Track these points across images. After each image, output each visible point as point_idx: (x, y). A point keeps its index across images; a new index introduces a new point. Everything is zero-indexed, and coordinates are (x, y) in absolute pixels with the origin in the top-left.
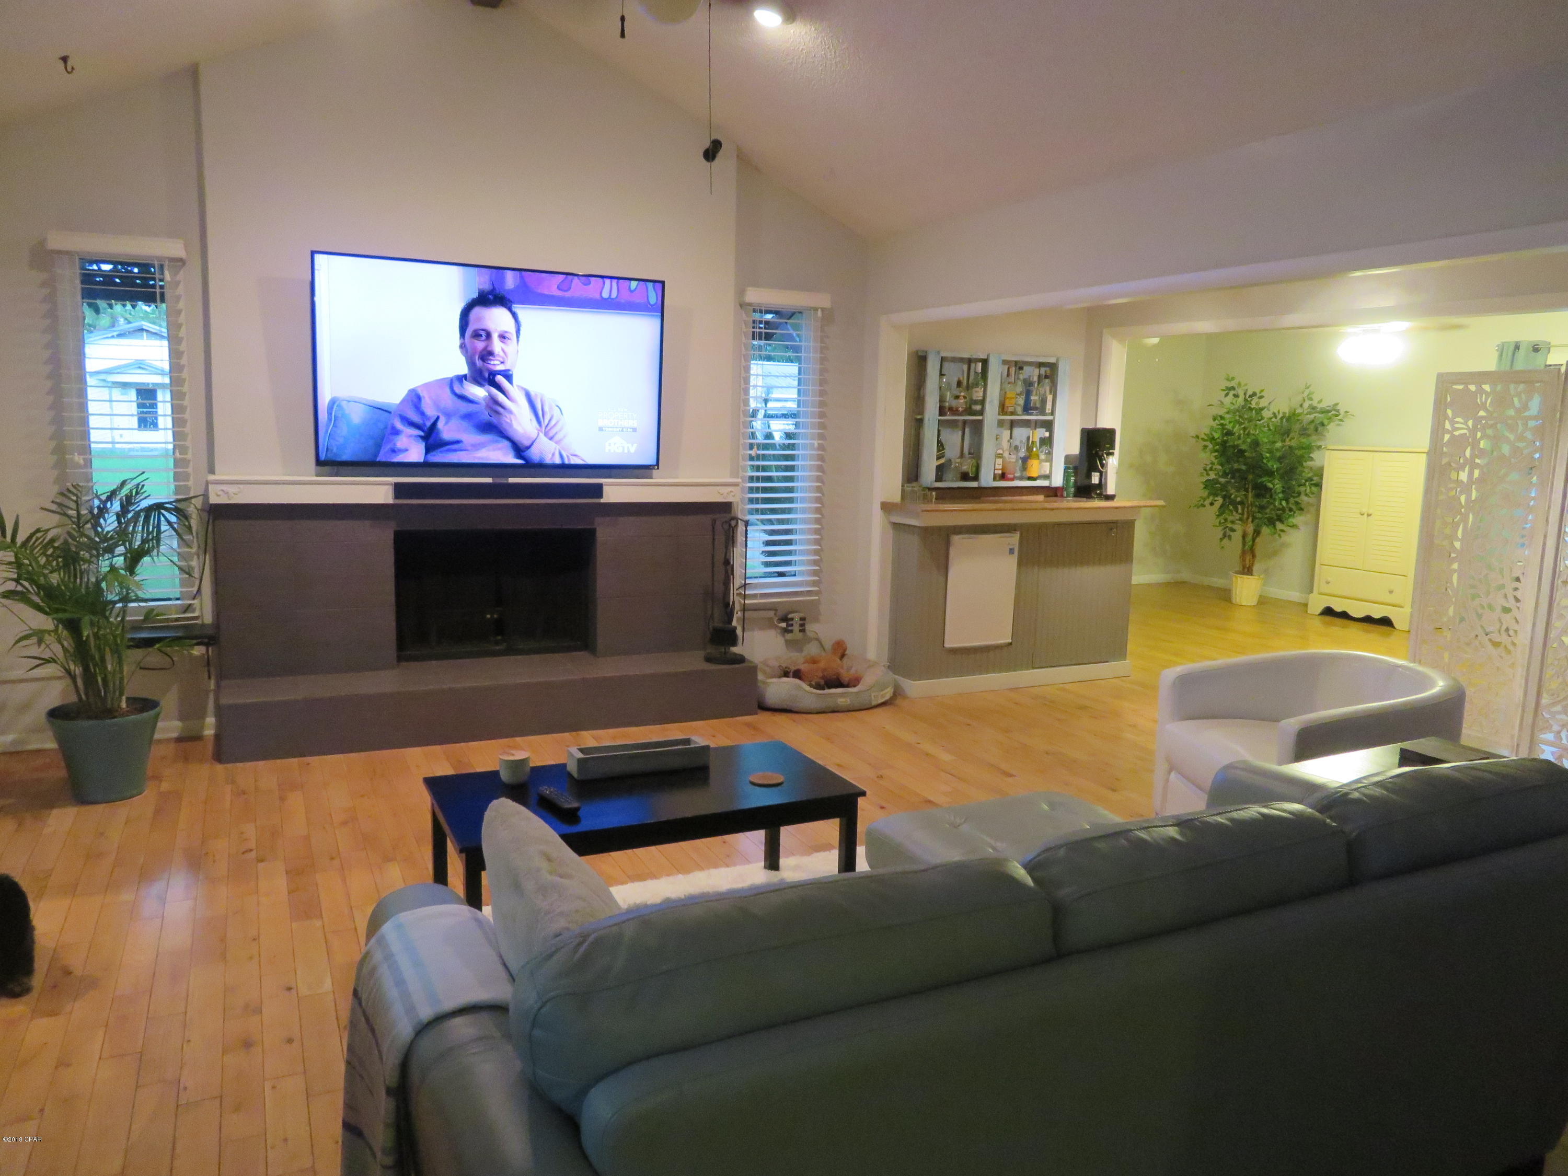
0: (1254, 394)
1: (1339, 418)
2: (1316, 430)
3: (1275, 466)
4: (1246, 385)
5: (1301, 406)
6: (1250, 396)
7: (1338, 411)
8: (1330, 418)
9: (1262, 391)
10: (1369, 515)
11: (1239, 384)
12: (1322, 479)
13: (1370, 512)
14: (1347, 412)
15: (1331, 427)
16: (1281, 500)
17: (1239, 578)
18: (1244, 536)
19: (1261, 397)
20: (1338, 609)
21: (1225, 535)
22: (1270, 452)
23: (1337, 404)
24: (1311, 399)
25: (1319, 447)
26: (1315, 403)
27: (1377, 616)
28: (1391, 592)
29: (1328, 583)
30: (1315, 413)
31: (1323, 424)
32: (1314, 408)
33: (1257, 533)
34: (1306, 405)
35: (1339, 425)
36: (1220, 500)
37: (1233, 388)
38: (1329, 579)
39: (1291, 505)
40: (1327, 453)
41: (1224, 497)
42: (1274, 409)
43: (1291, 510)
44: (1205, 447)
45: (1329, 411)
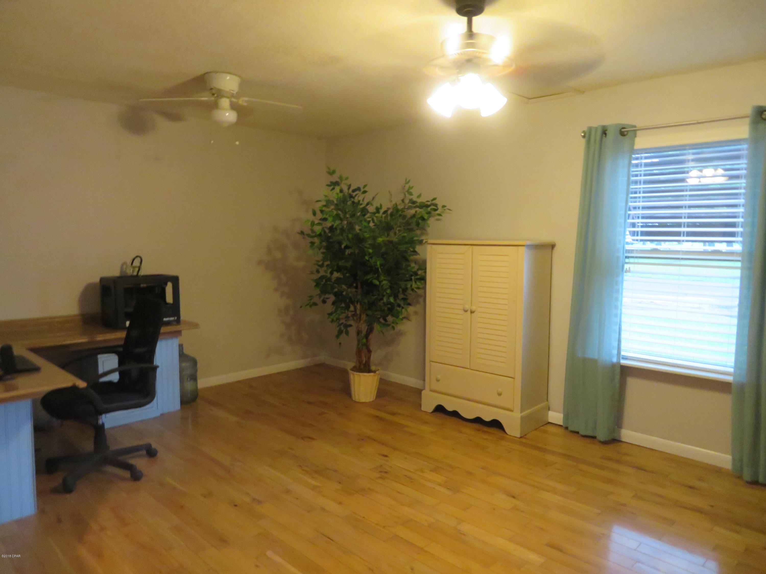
0: (359, 189)
1: (438, 212)
2: (418, 224)
3: (378, 263)
4: (347, 178)
5: (403, 201)
6: (354, 191)
7: (436, 205)
8: (429, 213)
9: (365, 186)
10: (472, 312)
11: (341, 178)
12: (425, 272)
13: (474, 308)
14: (444, 206)
15: (431, 221)
16: (389, 296)
17: (356, 376)
18: (359, 333)
19: (365, 192)
20: (449, 408)
21: (340, 332)
22: (373, 246)
23: (435, 199)
24: (411, 194)
25: (421, 242)
26: (414, 198)
27: (487, 418)
28: (500, 394)
29: (438, 380)
30: (415, 207)
31: (423, 219)
32: (414, 202)
33: (370, 330)
34: (407, 201)
35: (438, 220)
36: (332, 298)
37: (336, 184)
38: (439, 377)
39: (398, 301)
40: (429, 247)
41: (336, 295)
42: (376, 204)
43: (399, 306)
44: (312, 243)
45: (428, 206)
